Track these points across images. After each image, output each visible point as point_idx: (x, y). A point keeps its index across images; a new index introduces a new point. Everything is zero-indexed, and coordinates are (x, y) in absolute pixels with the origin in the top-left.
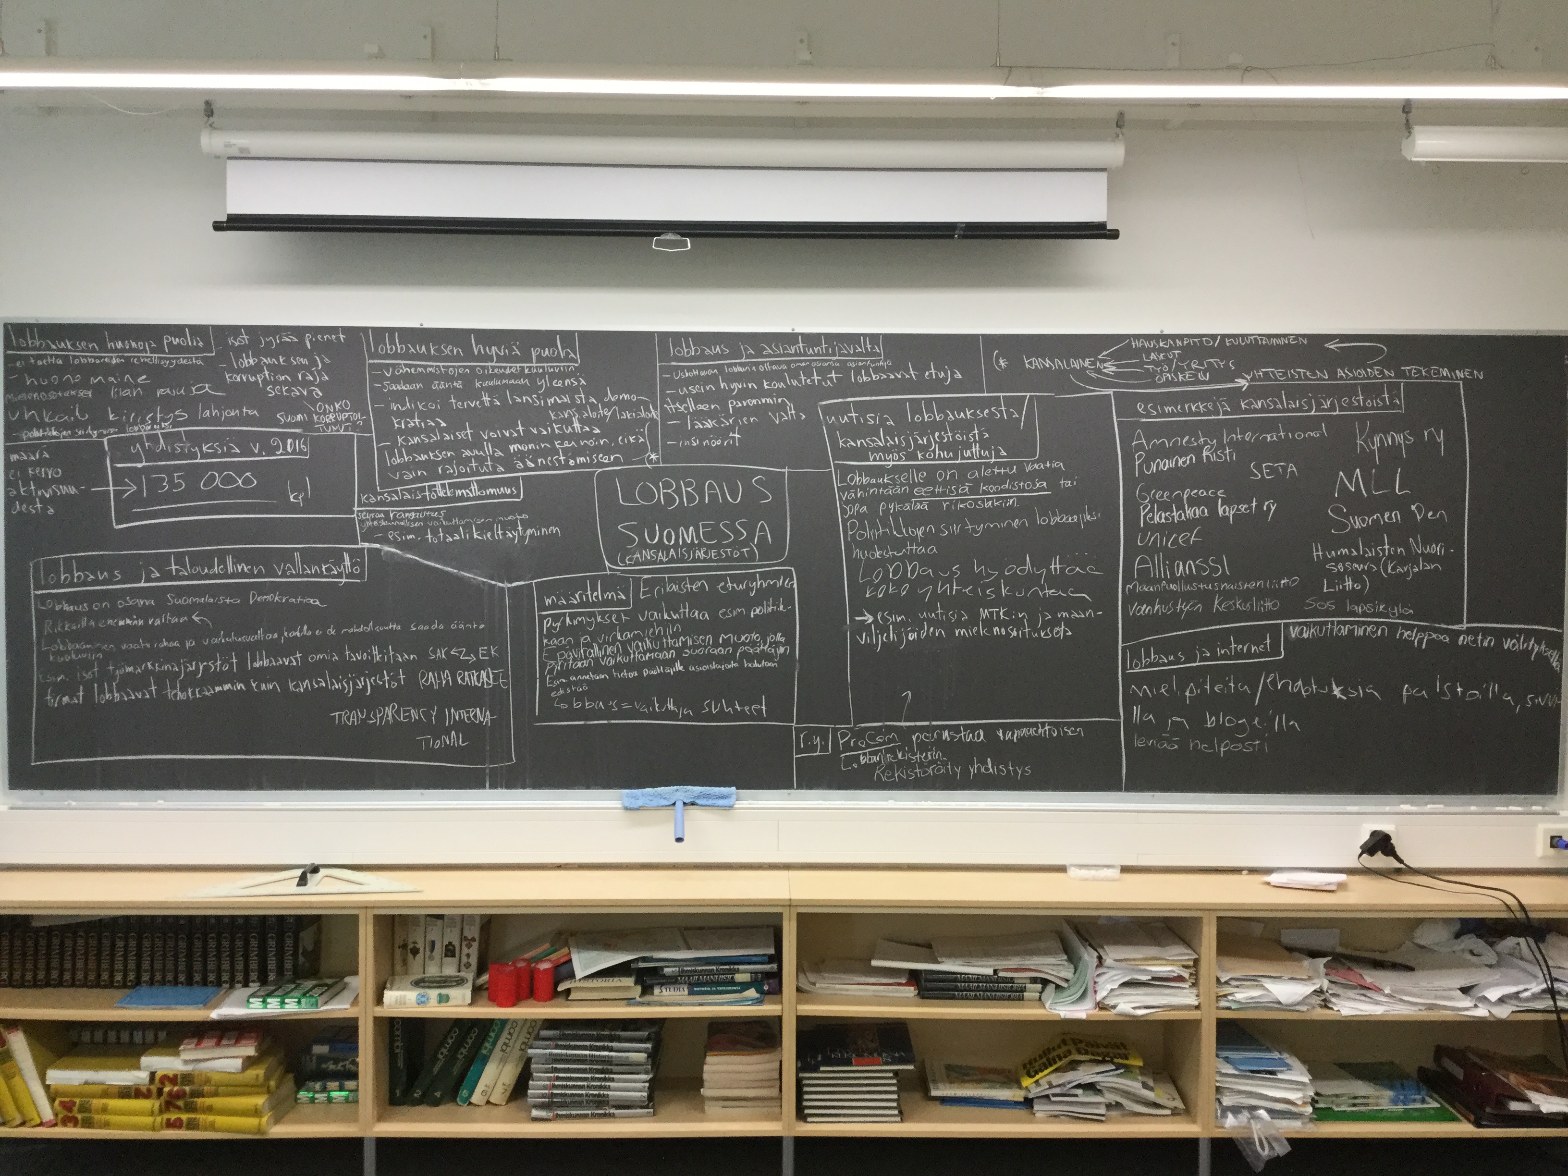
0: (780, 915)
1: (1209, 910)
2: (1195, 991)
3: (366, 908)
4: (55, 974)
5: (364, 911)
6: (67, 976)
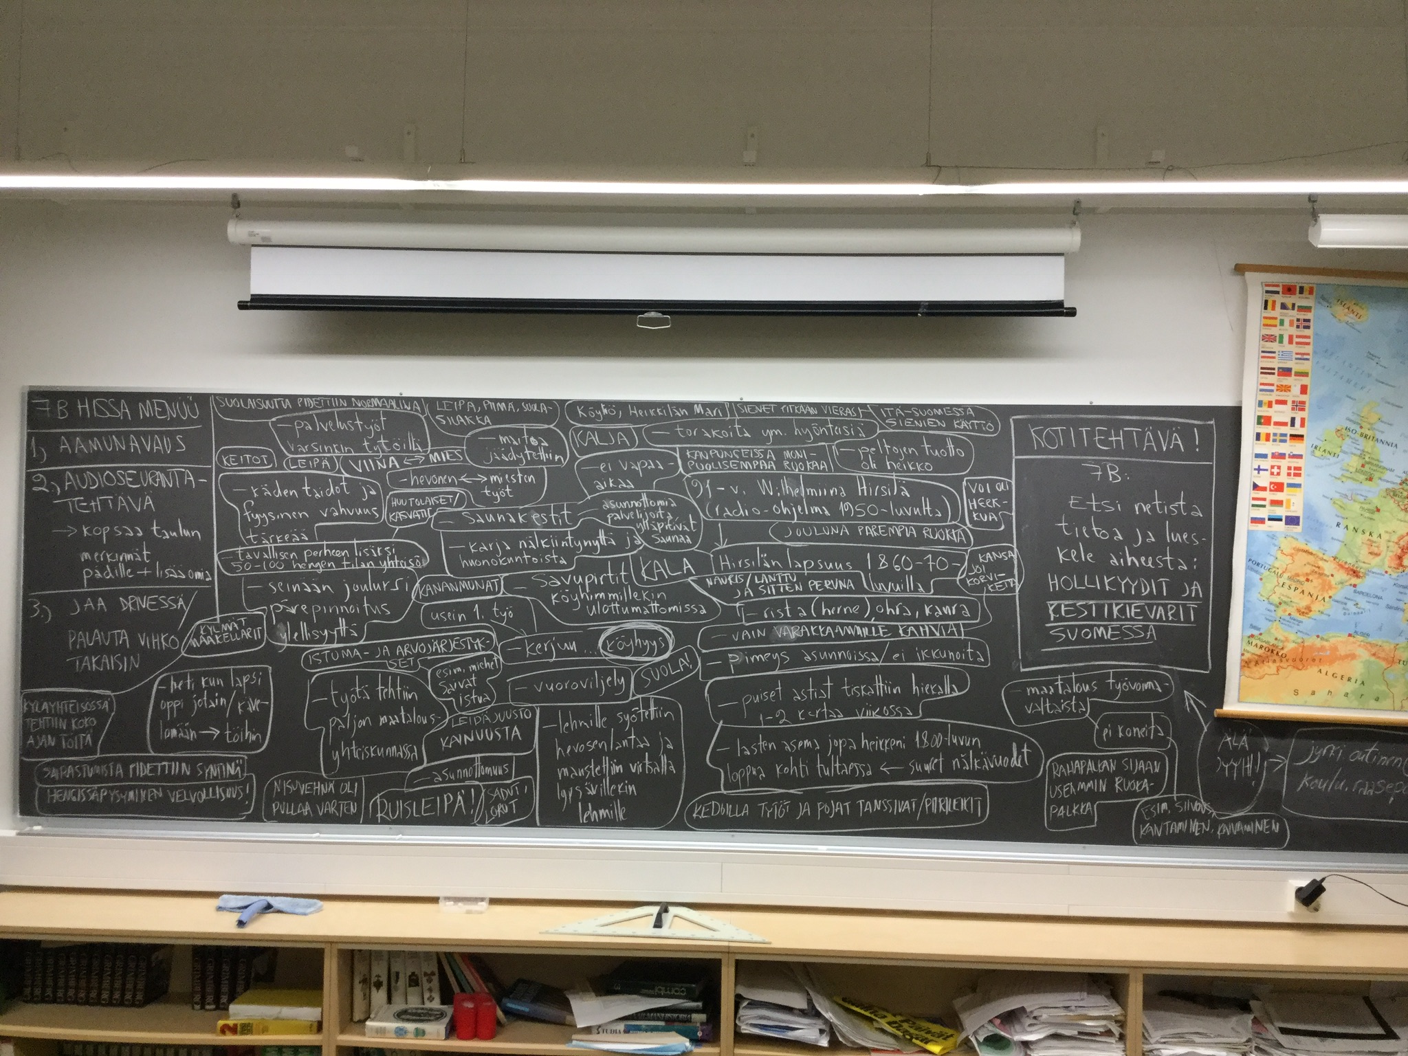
0: (719, 961)
1: (1136, 967)
2: (1123, 1046)
3: (331, 943)
4: (49, 992)
5: (328, 945)
6: (60, 994)
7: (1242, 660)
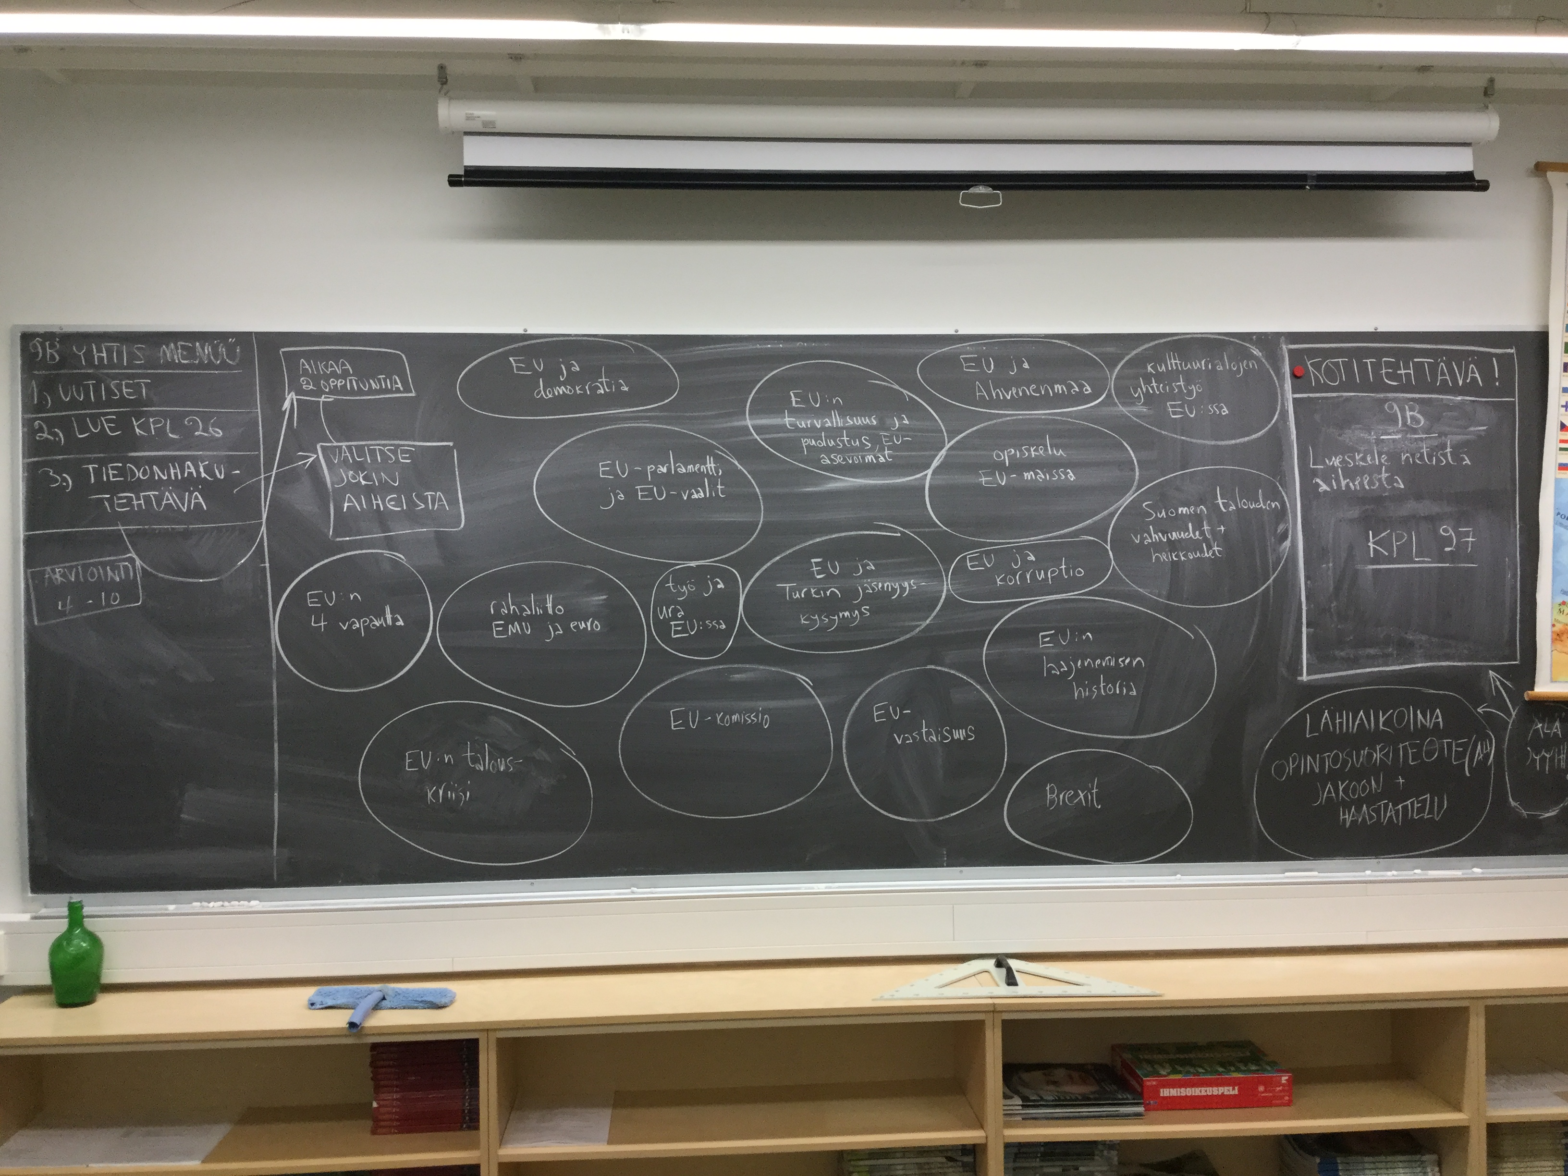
0: (982, 1023)
1: (1477, 998)
3: (487, 1030)
5: (485, 1033)
7: (1553, 632)
